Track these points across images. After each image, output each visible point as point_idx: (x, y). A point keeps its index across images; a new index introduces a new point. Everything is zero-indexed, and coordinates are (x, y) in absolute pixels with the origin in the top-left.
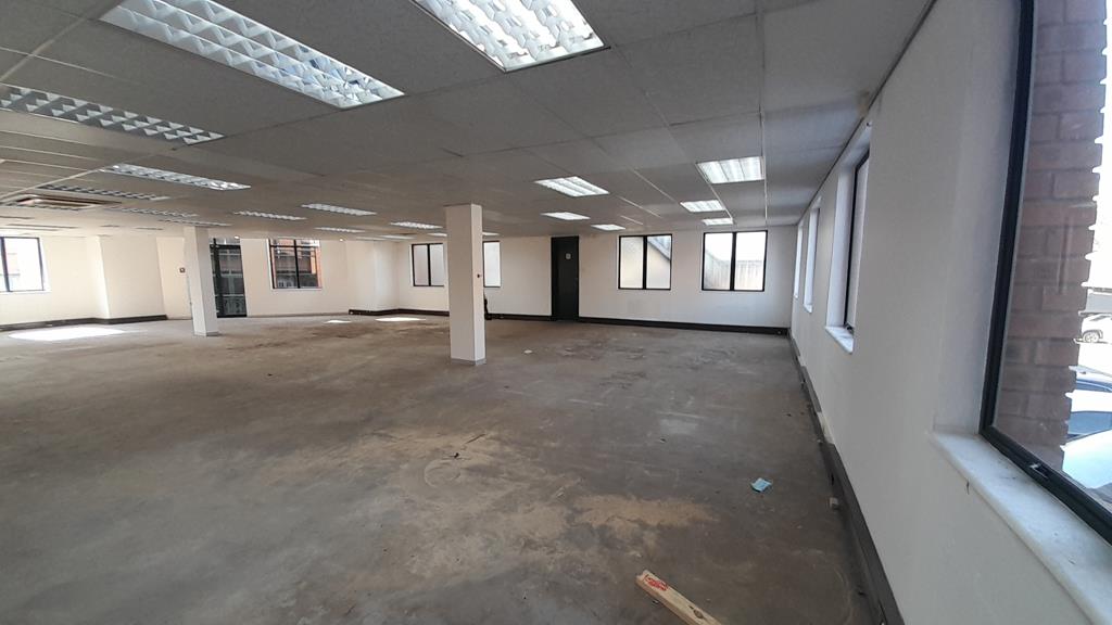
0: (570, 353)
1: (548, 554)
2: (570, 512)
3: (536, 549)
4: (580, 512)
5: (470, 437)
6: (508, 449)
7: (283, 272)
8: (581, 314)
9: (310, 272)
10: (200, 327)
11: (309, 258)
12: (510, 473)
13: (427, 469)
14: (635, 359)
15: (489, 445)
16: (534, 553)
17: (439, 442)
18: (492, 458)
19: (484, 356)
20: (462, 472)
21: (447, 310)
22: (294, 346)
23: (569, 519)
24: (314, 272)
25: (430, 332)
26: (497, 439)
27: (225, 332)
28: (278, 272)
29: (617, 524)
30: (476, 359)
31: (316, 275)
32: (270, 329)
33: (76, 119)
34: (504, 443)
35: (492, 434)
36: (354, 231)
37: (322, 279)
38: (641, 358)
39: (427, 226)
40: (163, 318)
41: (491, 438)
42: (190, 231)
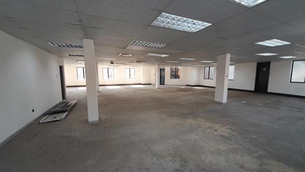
0: (262, 105)
2: (261, 163)
5: (221, 126)
8: (269, 91)
11: (178, 71)
12: (235, 141)
13: (207, 131)
14: (297, 112)
15: (227, 130)
18: (228, 134)
19: (226, 102)
20: (218, 135)
21: (215, 86)
22: (174, 92)
26: (231, 129)
27: (161, 88)
28: (171, 75)
30: (223, 102)
31: (179, 75)
32: (170, 88)
33: (143, 46)
36: (189, 64)
39: (210, 62)
40: (151, 84)
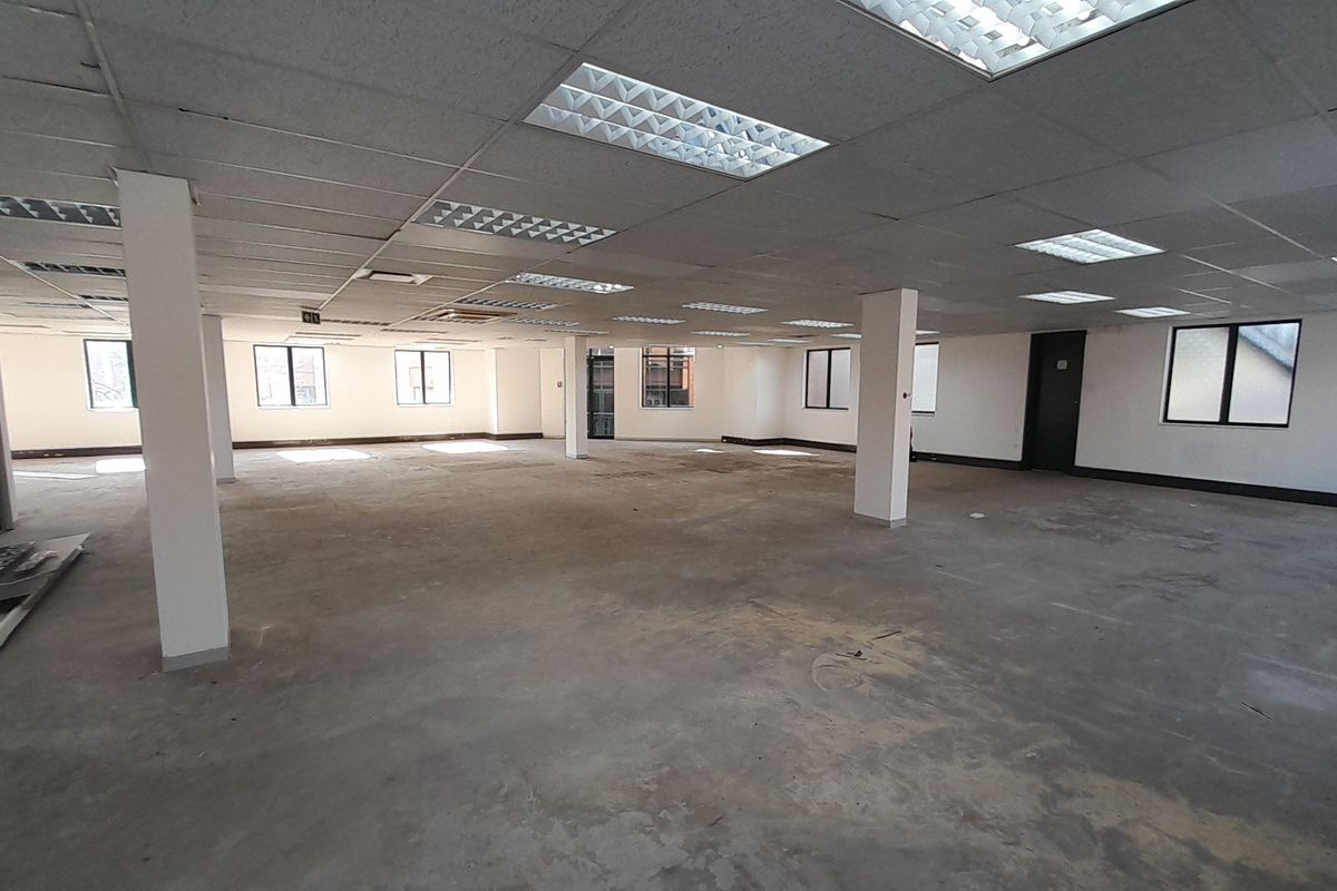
0: (1056, 526)
1: (1004, 843)
2: (1049, 790)
3: (983, 829)
4: (1070, 795)
6: (938, 661)
7: (653, 387)
8: (1078, 463)
9: (681, 387)
10: (572, 450)
11: (681, 370)
12: (942, 699)
13: (817, 663)
14: (1194, 550)
15: (908, 648)
16: (980, 834)
17: (836, 631)
18: (912, 670)
19: (905, 516)
20: (865, 679)
22: (661, 477)
23: (1046, 800)
24: (685, 387)
25: (826, 472)
26: (922, 642)
27: (595, 456)
28: (648, 387)
29: (1143, 835)
30: (891, 519)
31: (687, 391)
32: (637, 455)
33: (492, 231)
34: (933, 651)
35: (914, 633)
36: (735, 335)
37: (694, 397)
38: (1207, 549)
39: (833, 325)
40: (539, 436)
41: (913, 639)
42: (571, 340)
